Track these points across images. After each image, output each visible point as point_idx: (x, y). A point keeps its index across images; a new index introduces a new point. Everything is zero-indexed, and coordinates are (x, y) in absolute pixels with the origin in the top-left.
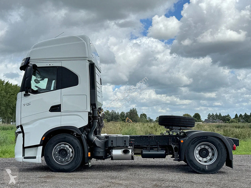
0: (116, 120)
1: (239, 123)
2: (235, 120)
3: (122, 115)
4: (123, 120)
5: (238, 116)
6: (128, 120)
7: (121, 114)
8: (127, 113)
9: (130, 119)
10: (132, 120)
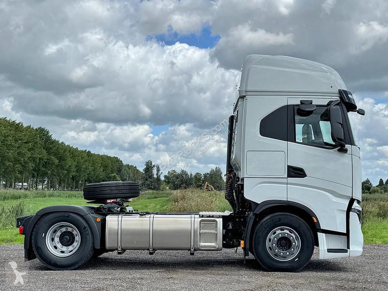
0: (188, 185)
1: (386, 193)
2: (379, 189)
3: (197, 177)
4: (199, 187)
5: (384, 182)
6: (207, 186)
7: (195, 176)
8: (205, 175)
9: (210, 184)
10: (213, 186)
